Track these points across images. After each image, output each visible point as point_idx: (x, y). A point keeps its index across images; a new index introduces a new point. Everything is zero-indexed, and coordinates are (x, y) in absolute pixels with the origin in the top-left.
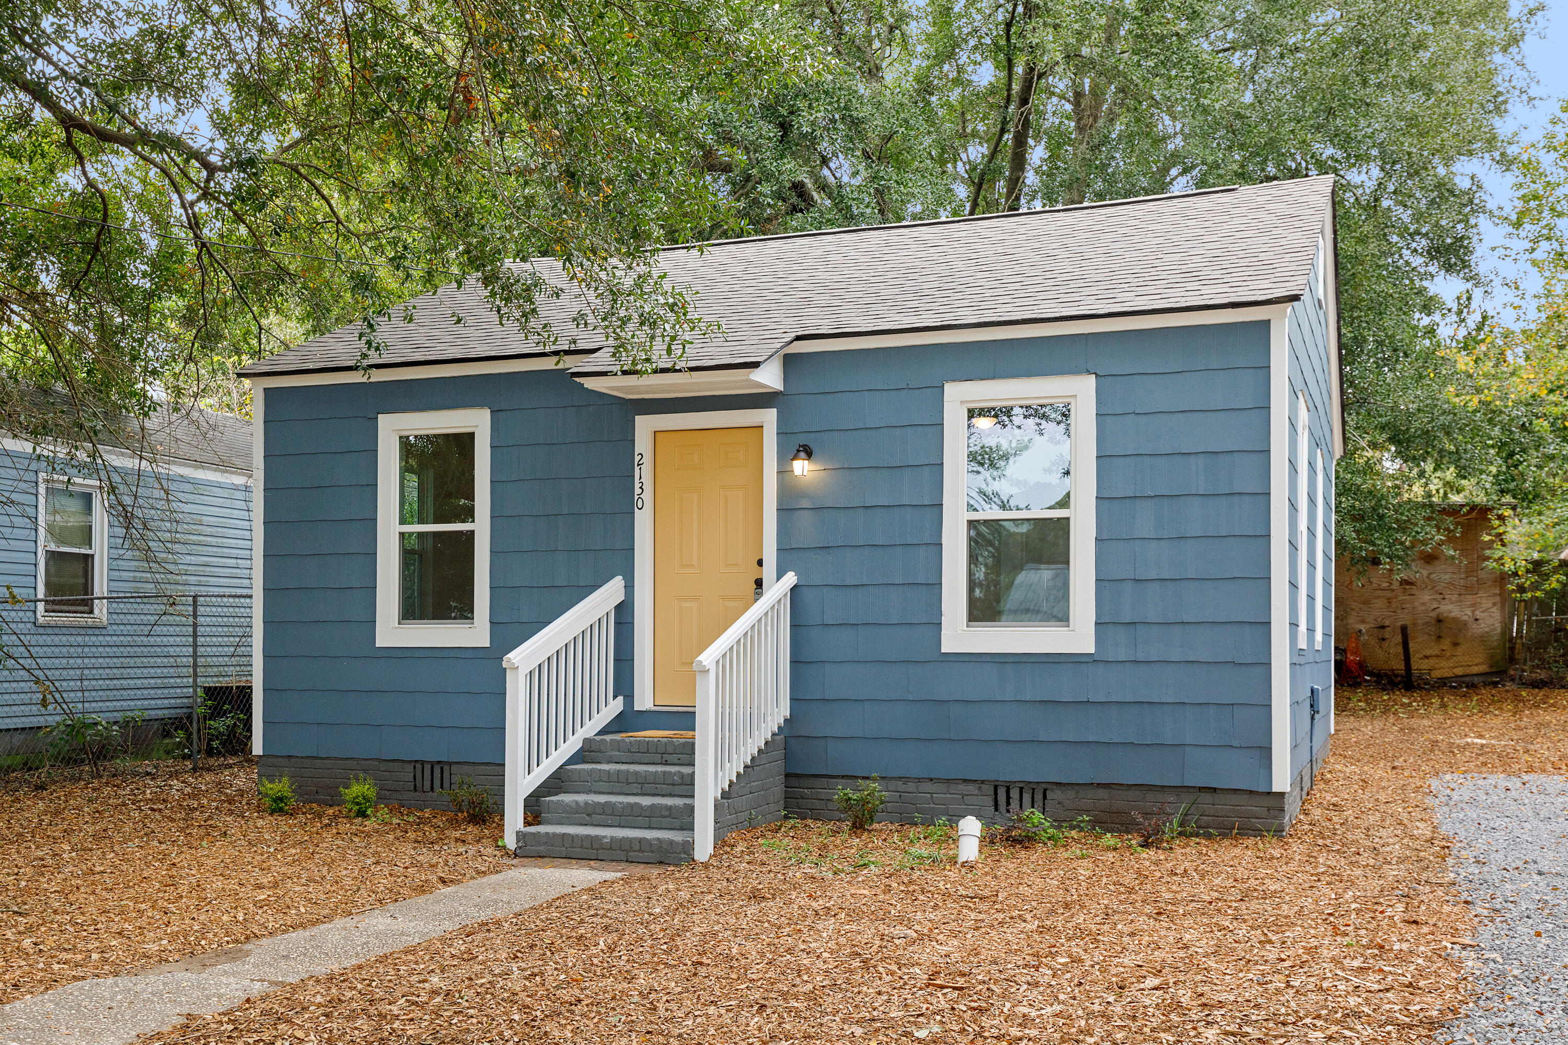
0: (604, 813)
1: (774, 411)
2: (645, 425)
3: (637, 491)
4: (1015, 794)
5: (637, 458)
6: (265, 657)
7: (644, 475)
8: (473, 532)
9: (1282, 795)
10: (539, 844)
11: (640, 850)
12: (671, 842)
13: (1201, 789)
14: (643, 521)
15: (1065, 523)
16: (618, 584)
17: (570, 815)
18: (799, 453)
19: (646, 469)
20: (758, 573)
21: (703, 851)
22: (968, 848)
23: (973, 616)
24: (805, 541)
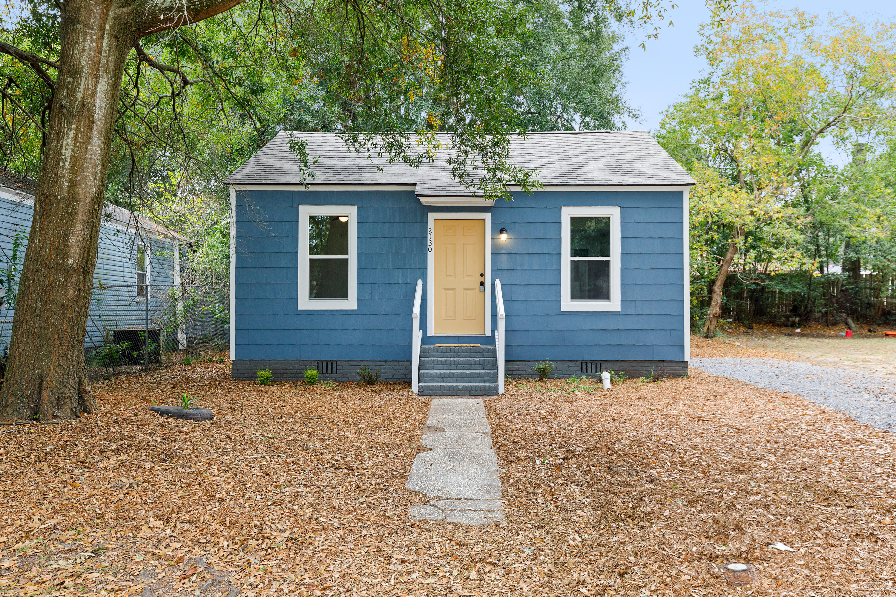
0: (449, 377)
1: (490, 214)
2: (431, 216)
3: (429, 244)
4: (589, 365)
5: (429, 231)
6: (236, 314)
7: (431, 237)
8: (347, 259)
9: (687, 362)
10: (429, 390)
11: (476, 391)
12: (490, 387)
13: (659, 361)
14: (430, 256)
15: (608, 262)
16: (420, 283)
17: (433, 378)
18: (502, 231)
19: (432, 235)
20: (481, 279)
21: (501, 390)
22: (607, 384)
23: (573, 297)
24: (504, 267)
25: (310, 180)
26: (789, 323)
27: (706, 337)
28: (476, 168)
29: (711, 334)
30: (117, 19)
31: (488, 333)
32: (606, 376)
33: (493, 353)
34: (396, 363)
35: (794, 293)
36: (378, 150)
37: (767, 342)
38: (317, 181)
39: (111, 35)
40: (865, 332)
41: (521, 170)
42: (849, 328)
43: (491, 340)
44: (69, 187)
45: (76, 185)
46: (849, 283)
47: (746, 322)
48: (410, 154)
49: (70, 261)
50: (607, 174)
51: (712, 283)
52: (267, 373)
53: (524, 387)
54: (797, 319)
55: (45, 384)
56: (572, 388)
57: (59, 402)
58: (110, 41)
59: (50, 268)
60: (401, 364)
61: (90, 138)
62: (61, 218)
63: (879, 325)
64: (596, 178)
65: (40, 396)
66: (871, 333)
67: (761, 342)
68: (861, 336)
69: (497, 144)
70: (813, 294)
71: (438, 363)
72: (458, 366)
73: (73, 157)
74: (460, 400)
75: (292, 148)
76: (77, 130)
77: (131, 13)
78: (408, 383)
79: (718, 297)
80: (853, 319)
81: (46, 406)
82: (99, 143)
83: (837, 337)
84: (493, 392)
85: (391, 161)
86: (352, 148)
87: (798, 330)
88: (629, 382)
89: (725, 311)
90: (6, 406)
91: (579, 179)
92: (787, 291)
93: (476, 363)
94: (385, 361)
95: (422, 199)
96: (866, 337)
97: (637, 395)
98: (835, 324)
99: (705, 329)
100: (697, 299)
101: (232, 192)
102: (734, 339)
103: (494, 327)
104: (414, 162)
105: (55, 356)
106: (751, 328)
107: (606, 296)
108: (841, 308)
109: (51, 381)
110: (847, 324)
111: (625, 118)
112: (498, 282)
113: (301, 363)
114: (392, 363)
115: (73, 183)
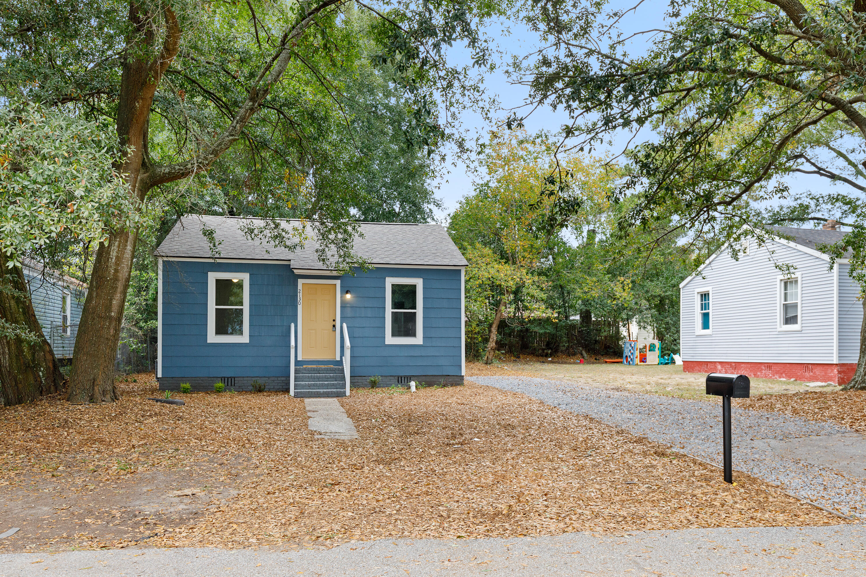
0: (314, 386)
1: (340, 281)
2: (300, 281)
3: (299, 300)
4: (403, 379)
5: (298, 291)
7: (300, 295)
8: (242, 309)
9: (463, 376)
10: (302, 394)
12: (341, 392)
13: (446, 376)
14: (300, 308)
15: (415, 313)
16: (293, 325)
17: (303, 387)
18: (347, 292)
19: (301, 294)
20: (334, 323)
21: (348, 393)
22: (413, 389)
23: (393, 335)
24: (349, 315)
25: (217, 256)
26: (544, 354)
27: (486, 363)
28: (333, 256)
29: (489, 361)
30: (142, 180)
31: (338, 358)
32: (413, 384)
33: (342, 371)
34: (276, 379)
35: (545, 333)
36: (267, 239)
37: (527, 366)
38: (222, 256)
39: (139, 189)
40: (593, 360)
41: (360, 258)
42: (583, 357)
43: (340, 363)
44: (114, 273)
45: (118, 272)
46: (583, 327)
47: (515, 353)
48: (288, 243)
49: (113, 314)
50: (415, 256)
51: (491, 326)
52: (188, 385)
53: (361, 392)
54: (549, 351)
55: (96, 383)
56: (392, 392)
57: (104, 393)
58: (138, 192)
59: (101, 317)
60: (279, 379)
61: (126, 246)
62: (109, 290)
63: (602, 355)
64: (408, 260)
65: (93, 389)
66: (597, 361)
67: (522, 367)
68: (589, 363)
69: (345, 240)
70: (559, 333)
71: (306, 377)
72: (319, 379)
73: (117, 257)
74: (322, 399)
75: (205, 234)
76: (120, 241)
77: (149, 176)
78: (287, 391)
79: (494, 336)
80: (586, 351)
81: (97, 395)
82: (130, 248)
83: (574, 363)
84: (343, 394)
85: (276, 246)
86: (249, 237)
87: (550, 359)
88: (428, 389)
89: (500, 345)
90: (76, 395)
91: (397, 259)
92: (542, 331)
93: (331, 377)
94: (269, 377)
95: (295, 271)
96: (593, 363)
97: (430, 394)
98: (574, 354)
99: (486, 357)
100: (481, 336)
101: (160, 261)
102: (504, 364)
103: (342, 354)
104: (292, 248)
105: (102, 367)
106: (518, 357)
107: (414, 335)
108: (579, 343)
109: (100, 381)
110: (582, 355)
111: (431, 206)
112: (345, 325)
113: (209, 379)
114: (273, 379)
115: (116, 271)
